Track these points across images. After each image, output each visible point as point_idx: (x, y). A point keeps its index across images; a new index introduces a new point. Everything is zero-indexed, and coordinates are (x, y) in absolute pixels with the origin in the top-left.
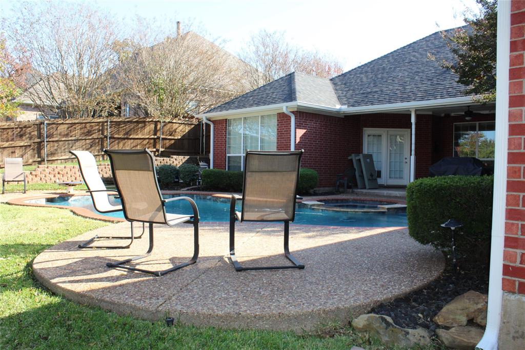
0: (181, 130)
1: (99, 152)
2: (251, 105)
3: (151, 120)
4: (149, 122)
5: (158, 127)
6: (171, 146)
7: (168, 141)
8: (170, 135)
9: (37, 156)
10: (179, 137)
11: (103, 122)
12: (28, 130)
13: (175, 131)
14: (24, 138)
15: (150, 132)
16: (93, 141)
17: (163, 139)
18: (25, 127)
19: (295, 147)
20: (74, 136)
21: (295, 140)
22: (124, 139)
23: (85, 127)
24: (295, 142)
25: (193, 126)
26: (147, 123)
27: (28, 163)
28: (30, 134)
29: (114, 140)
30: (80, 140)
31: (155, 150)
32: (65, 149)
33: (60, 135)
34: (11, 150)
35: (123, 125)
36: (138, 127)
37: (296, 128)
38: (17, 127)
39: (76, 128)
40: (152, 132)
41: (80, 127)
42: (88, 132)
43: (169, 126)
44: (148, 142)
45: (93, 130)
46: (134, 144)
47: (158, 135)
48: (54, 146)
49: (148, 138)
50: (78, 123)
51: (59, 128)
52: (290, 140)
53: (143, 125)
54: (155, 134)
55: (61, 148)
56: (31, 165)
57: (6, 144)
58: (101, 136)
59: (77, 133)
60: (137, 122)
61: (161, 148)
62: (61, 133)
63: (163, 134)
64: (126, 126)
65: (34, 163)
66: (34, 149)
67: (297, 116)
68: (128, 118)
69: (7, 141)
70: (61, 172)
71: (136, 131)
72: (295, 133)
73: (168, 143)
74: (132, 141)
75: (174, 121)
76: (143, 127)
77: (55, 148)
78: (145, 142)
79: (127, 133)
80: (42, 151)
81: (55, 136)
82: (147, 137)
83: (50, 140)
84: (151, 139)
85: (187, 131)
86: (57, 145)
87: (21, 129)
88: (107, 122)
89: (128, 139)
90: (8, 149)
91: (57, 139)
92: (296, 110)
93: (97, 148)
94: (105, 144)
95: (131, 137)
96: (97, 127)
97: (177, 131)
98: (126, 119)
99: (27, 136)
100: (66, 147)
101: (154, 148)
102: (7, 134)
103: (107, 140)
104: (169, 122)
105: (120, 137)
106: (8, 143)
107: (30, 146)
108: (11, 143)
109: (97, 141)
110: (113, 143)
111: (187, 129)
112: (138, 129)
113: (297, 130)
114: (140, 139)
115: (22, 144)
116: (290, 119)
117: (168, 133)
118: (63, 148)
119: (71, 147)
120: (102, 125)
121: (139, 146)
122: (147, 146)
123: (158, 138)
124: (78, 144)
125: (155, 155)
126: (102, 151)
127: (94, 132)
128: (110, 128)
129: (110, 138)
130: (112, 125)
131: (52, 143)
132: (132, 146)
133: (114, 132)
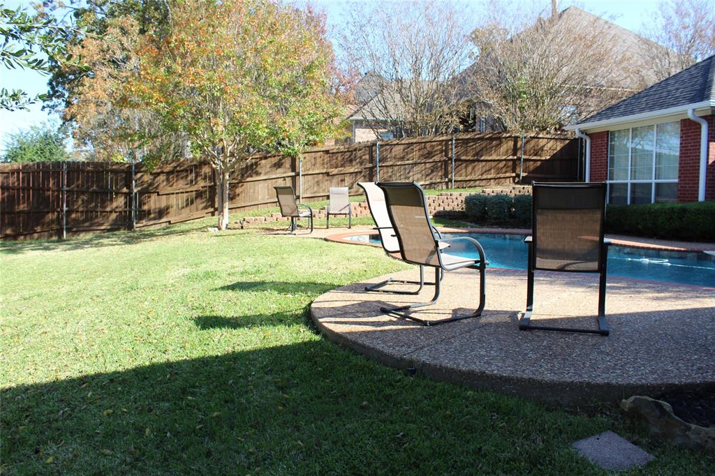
0: (551, 147)
1: (442, 178)
2: (642, 110)
3: (508, 135)
4: (506, 138)
5: (519, 144)
6: (536, 170)
7: (531, 163)
8: (536, 155)
10: (548, 157)
11: (447, 141)
12: (359, 154)
13: (542, 149)
14: (354, 163)
15: (507, 151)
16: (435, 165)
17: (526, 160)
18: (355, 150)
19: (707, 169)
20: (411, 159)
21: (708, 159)
22: (473, 161)
23: (425, 148)
24: (708, 162)
25: (568, 141)
26: (503, 140)
27: (359, 193)
28: (361, 158)
29: (460, 163)
30: (418, 164)
31: (514, 175)
32: (400, 176)
33: (395, 158)
34: (340, 178)
35: (472, 144)
36: (491, 145)
37: (709, 141)
38: (346, 150)
39: (413, 149)
40: (510, 151)
41: (418, 147)
42: (428, 153)
43: (533, 143)
44: (505, 165)
45: (435, 151)
46: (487, 168)
47: (518, 155)
49: (505, 160)
50: (416, 143)
51: (393, 150)
52: (699, 159)
53: (498, 142)
54: (515, 154)
55: (395, 175)
57: (335, 171)
58: (445, 158)
59: (415, 155)
60: (490, 139)
61: (523, 172)
62: (396, 155)
63: (525, 154)
64: (475, 144)
66: (365, 176)
67: (712, 123)
68: (479, 134)
69: (336, 168)
71: (488, 151)
72: (708, 148)
73: (532, 166)
74: (484, 163)
75: (541, 136)
76: (497, 146)
77: (390, 174)
78: (501, 165)
79: (477, 154)
80: (374, 179)
81: (389, 159)
82: (504, 158)
83: (383, 165)
84: (509, 160)
85: (558, 149)
86: (392, 170)
87: (350, 153)
88: (451, 140)
89: (479, 161)
90: (338, 176)
91: (391, 163)
92: (710, 113)
93: (440, 174)
94: (449, 169)
95: (482, 158)
96: (440, 147)
97: (545, 148)
98: (475, 135)
99: (358, 160)
101: (513, 172)
102: (337, 159)
103: (452, 163)
104: (534, 138)
105: (468, 158)
106: (337, 170)
107: (361, 172)
108: (340, 169)
109: (440, 164)
110: (460, 167)
111: (559, 146)
112: (492, 147)
113: (711, 143)
114: (494, 161)
115: (352, 170)
116: (700, 128)
117: (532, 151)
118: (398, 175)
119: (408, 173)
120: (445, 144)
121: (492, 171)
122: (504, 170)
123: (519, 159)
124: (416, 169)
125: (514, 182)
126: (445, 178)
127: (436, 153)
128: (455, 147)
129: (456, 161)
130: (458, 143)
131: (385, 168)
132: (484, 170)
133: (460, 153)
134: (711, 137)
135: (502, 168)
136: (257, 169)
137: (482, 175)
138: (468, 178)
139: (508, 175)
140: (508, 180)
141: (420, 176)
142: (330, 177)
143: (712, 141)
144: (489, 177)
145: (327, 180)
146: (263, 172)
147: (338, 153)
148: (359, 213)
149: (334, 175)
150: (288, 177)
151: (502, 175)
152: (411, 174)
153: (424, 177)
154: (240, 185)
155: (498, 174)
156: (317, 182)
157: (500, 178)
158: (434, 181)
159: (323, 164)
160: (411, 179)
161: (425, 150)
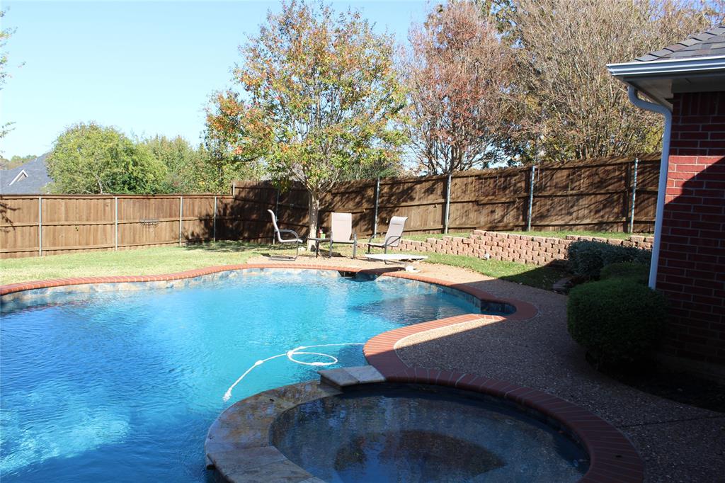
1: (617, 217)
9: (521, 217)
11: (628, 164)
12: (513, 180)
14: (507, 191)
16: (609, 197)
18: (510, 175)
20: (577, 188)
23: (597, 173)
27: (509, 228)
28: (515, 185)
29: (646, 196)
30: (586, 195)
32: (561, 210)
33: (556, 186)
34: (490, 208)
38: (498, 175)
39: (580, 175)
41: (587, 173)
42: (599, 182)
45: (610, 179)
48: (545, 205)
50: (583, 167)
51: (555, 176)
55: (555, 208)
57: (485, 200)
58: (624, 188)
59: (583, 183)
62: (557, 183)
65: (517, 228)
66: (518, 209)
69: (487, 196)
77: (547, 207)
80: (528, 212)
81: (548, 188)
83: (540, 195)
86: (550, 202)
87: (505, 179)
88: (634, 163)
90: (487, 206)
91: (550, 193)
93: (616, 210)
94: (629, 204)
96: (617, 173)
99: (512, 188)
100: (563, 206)
102: (489, 185)
107: (514, 203)
108: (490, 198)
109: (615, 197)
110: (646, 202)
115: (503, 200)
118: (559, 209)
119: (572, 207)
120: (627, 168)
124: (584, 202)
126: (623, 216)
127: (612, 181)
128: (638, 174)
129: (638, 193)
130: (645, 168)
131: (542, 200)
133: (647, 182)
134: (675, 144)
136: (412, 194)
141: (586, 211)
142: (481, 207)
145: (477, 210)
146: (417, 198)
147: (490, 178)
149: (484, 204)
150: (438, 204)
152: (575, 208)
153: (592, 214)
154: (396, 209)
156: (466, 211)
158: (605, 219)
159: (474, 191)
160: (574, 214)
161: (597, 176)
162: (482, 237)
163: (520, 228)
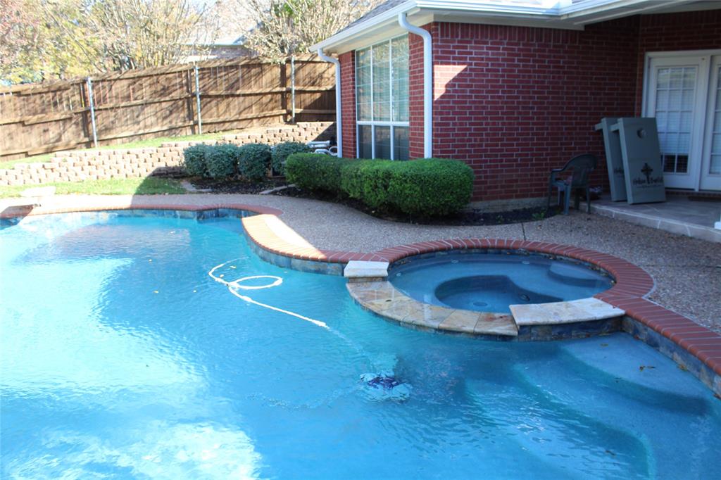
1: (185, 121)
4: (268, 64)
5: (288, 72)
6: (315, 105)
7: (307, 95)
8: (313, 84)
9: (82, 134)
10: (330, 87)
11: (188, 71)
12: (64, 95)
13: (321, 76)
14: (59, 107)
15: (272, 81)
16: (174, 103)
17: (299, 92)
18: (60, 89)
19: (433, 108)
20: (140, 97)
21: (433, 92)
22: (227, 96)
23: (158, 82)
26: (265, 67)
28: (68, 99)
29: (209, 100)
30: (150, 103)
31: (284, 112)
32: (127, 120)
33: (116, 97)
34: (42, 127)
35: (222, 74)
36: (249, 74)
38: (46, 90)
39: (141, 85)
40: (277, 82)
41: (148, 82)
42: (163, 89)
43: (308, 68)
44: (272, 99)
45: (173, 86)
46: (247, 104)
47: (288, 86)
48: (109, 117)
49: (270, 93)
50: (144, 77)
51: (113, 87)
52: (424, 92)
53: (258, 70)
54: (283, 84)
55: (120, 119)
56: (74, 149)
57: (34, 119)
58: (187, 94)
59: (146, 92)
60: (248, 66)
61: (296, 107)
62: (117, 94)
63: (297, 84)
64: (228, 74)
65: (79, 145)
66: (77, 124)
67: (437, 35)
68: (231, 61)
69: (35, 114)
70: (92, 162)
71: (246, 82)
72: (433, 74)
73: (308, 99)
74: (241, 99)
75: (318, 59)
76: (259, 74)
77: (111, 119)
78: (266, 99)
79: (231, 87)
80: (90, 126)
81: (108, 100)
82: (268, 90)
83: (101, 107)
84: (277, 93)
86: (114, 114)
87: (53, 94)
89: (233, 96)
90: (38, 126)
91: (112, 105)
93: (182, 115)
94: (194, 108)
95: (238, 92)
96: (178, 80)
97: (326, 76)
98: (227, 62)
99: (64, 104)
100: (128, 116)
101: (283, 109)
102: (34, 102)
103: (196, 101)
104: (308, 62)
105: (218, 93)
106: (36, 117)
107: (70, 119)
108: (40, 116)
109: (180, 102)
110: (209, 105)
112: (251, 77)
113: (436, 66)
114: (257, 94)
115: (57, 117)
116: (422, 45)
117: (307, 80)
118: (124, 119)
119: (137, 117)
120: (187, 75)
121: (254, 108)
122: (270, 106)
123: (289, 91)
124: (149, 110)
125: (285, 121)
126: (190, 120)
127: (175, 88)
128: (200, 80)
129: (201, 97)
130: (205, 74)
131: (104, 112)
132: (242, 109)
133: (207, 87)
134: (437, 57)
135: (267, 104)
137: (240, 113)
138: (221, 119)
139: (276, 112)
140: (276, 118)
141: (154, 119)
142: (28, 128)
143: (438, 64)
144: (250, 116)
145: (23, 132)
147: (34, 94)
148: (43, 178)
149: (31, 125)
151: (268, 113)
152: (141, 117)
153: (160, 120)
155: (263, 111)
156: (9, 134)
157: (265, 117)
158: (174, 124)
159: (15, 110)
160: (142, 124)
161: (159, 84)
162: (68, 159)
163: (83, 145)
